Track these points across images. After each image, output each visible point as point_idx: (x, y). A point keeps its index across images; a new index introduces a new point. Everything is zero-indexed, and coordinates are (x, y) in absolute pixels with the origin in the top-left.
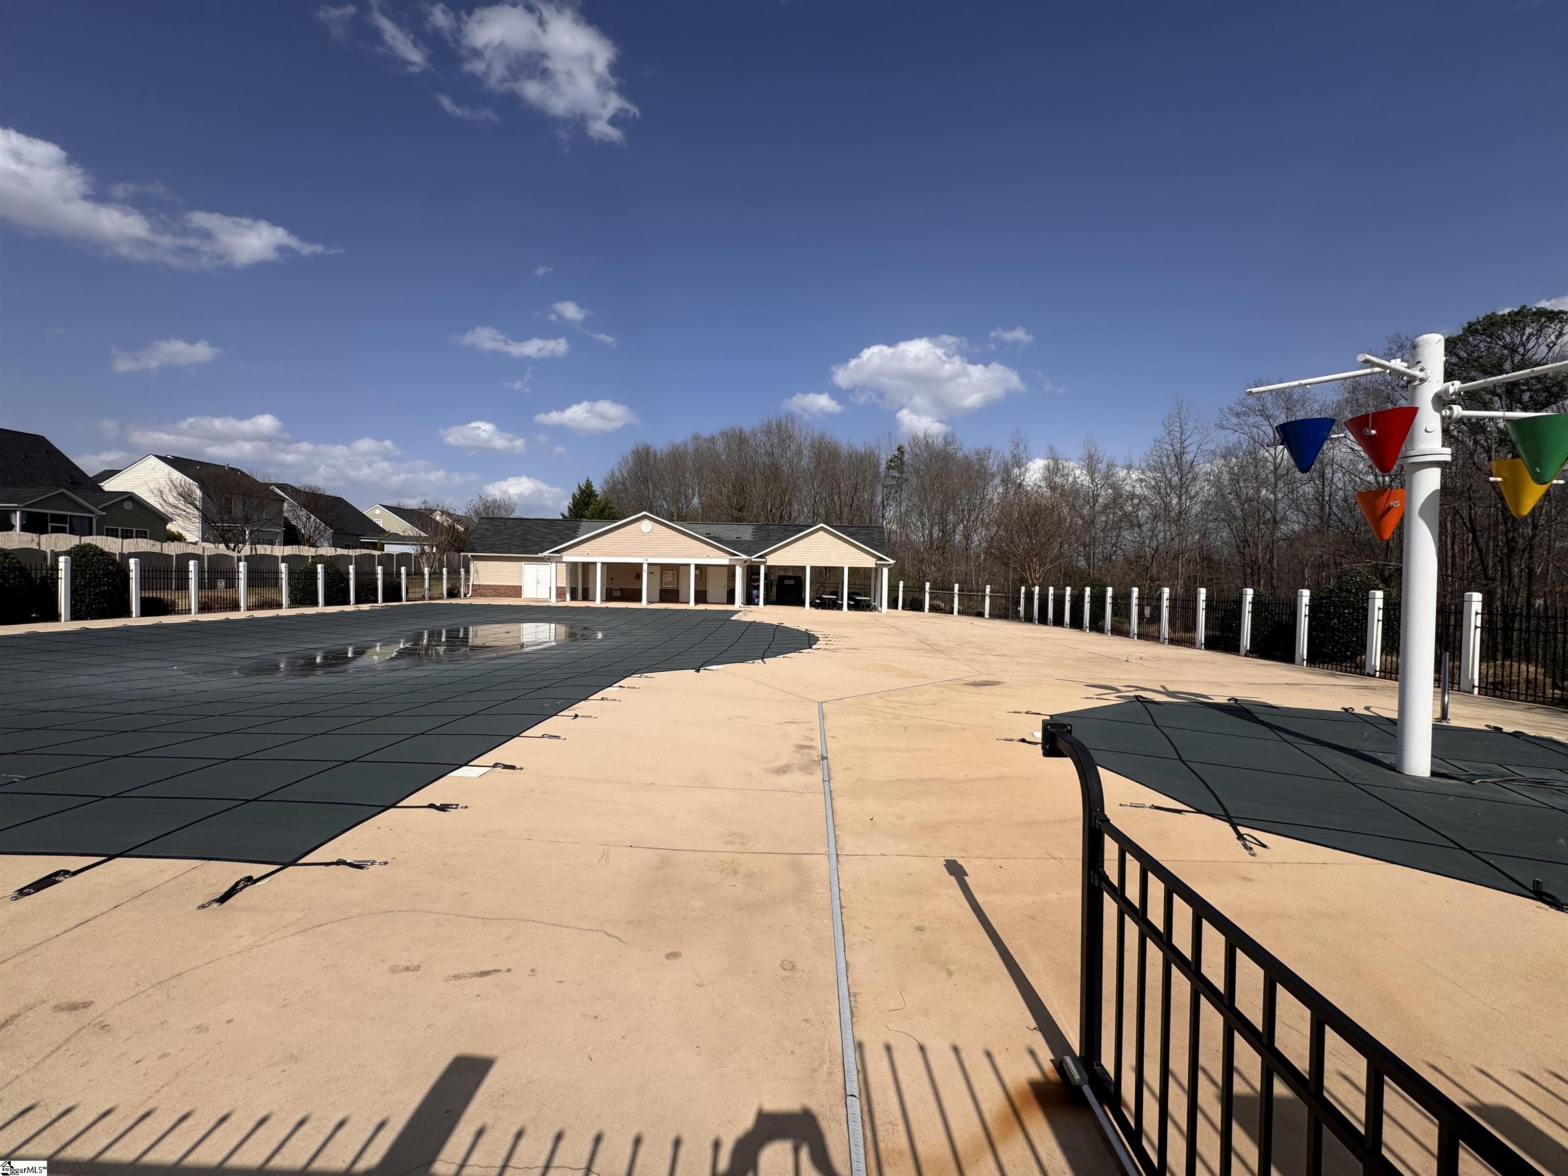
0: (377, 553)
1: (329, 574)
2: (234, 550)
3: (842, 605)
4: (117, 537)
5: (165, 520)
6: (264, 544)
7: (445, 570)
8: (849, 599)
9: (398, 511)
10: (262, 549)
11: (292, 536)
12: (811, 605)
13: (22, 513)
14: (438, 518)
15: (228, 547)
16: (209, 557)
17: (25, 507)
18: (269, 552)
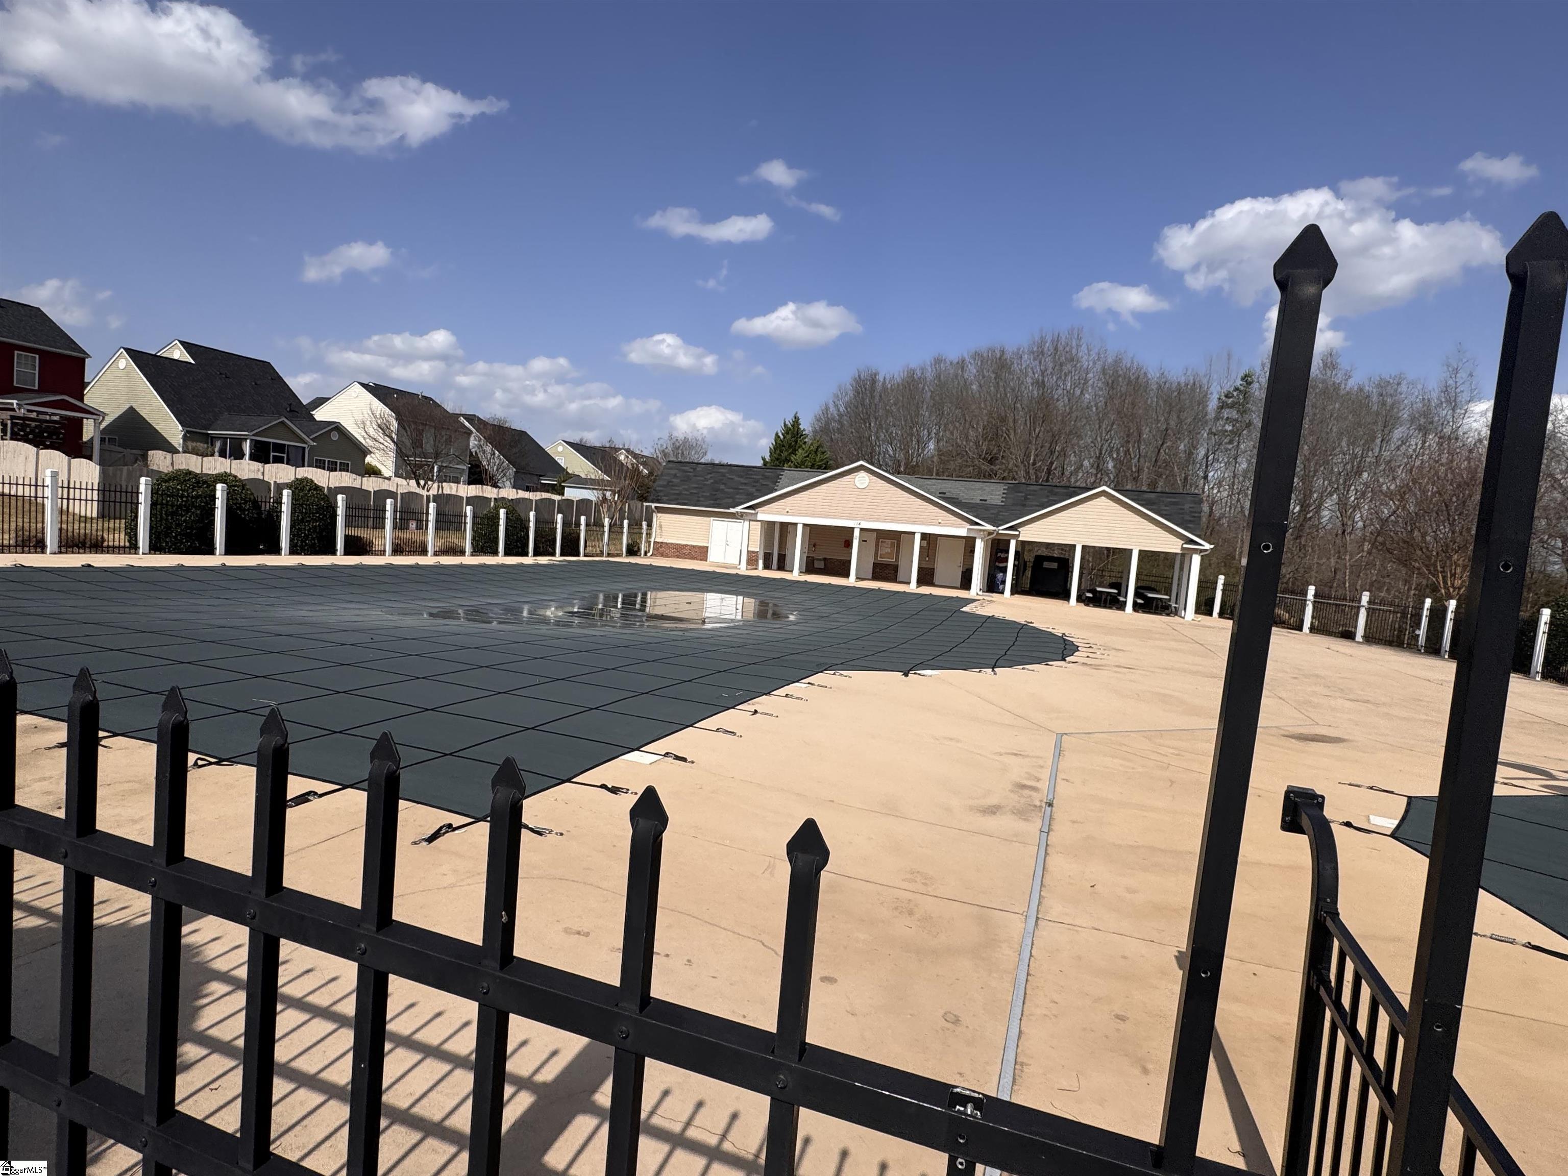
0: (557, 498)
1: (511, 520)
2: (423, 488)
3: (1125, 603)
4: (324, 469)
5: (364, 452)
6: (450, 482)
7: (626, 522)
8: (1137, 594)
9: (580, 448)
10: (449, 489)
11: (477, 476)
12: (1080, 599)
13: (252, 440)
14: (622, 458)
15: (418, 484)
16: (402, 494)
17: (254, 435)
18: (454, 493)
